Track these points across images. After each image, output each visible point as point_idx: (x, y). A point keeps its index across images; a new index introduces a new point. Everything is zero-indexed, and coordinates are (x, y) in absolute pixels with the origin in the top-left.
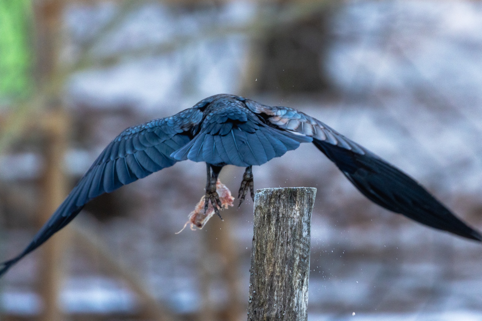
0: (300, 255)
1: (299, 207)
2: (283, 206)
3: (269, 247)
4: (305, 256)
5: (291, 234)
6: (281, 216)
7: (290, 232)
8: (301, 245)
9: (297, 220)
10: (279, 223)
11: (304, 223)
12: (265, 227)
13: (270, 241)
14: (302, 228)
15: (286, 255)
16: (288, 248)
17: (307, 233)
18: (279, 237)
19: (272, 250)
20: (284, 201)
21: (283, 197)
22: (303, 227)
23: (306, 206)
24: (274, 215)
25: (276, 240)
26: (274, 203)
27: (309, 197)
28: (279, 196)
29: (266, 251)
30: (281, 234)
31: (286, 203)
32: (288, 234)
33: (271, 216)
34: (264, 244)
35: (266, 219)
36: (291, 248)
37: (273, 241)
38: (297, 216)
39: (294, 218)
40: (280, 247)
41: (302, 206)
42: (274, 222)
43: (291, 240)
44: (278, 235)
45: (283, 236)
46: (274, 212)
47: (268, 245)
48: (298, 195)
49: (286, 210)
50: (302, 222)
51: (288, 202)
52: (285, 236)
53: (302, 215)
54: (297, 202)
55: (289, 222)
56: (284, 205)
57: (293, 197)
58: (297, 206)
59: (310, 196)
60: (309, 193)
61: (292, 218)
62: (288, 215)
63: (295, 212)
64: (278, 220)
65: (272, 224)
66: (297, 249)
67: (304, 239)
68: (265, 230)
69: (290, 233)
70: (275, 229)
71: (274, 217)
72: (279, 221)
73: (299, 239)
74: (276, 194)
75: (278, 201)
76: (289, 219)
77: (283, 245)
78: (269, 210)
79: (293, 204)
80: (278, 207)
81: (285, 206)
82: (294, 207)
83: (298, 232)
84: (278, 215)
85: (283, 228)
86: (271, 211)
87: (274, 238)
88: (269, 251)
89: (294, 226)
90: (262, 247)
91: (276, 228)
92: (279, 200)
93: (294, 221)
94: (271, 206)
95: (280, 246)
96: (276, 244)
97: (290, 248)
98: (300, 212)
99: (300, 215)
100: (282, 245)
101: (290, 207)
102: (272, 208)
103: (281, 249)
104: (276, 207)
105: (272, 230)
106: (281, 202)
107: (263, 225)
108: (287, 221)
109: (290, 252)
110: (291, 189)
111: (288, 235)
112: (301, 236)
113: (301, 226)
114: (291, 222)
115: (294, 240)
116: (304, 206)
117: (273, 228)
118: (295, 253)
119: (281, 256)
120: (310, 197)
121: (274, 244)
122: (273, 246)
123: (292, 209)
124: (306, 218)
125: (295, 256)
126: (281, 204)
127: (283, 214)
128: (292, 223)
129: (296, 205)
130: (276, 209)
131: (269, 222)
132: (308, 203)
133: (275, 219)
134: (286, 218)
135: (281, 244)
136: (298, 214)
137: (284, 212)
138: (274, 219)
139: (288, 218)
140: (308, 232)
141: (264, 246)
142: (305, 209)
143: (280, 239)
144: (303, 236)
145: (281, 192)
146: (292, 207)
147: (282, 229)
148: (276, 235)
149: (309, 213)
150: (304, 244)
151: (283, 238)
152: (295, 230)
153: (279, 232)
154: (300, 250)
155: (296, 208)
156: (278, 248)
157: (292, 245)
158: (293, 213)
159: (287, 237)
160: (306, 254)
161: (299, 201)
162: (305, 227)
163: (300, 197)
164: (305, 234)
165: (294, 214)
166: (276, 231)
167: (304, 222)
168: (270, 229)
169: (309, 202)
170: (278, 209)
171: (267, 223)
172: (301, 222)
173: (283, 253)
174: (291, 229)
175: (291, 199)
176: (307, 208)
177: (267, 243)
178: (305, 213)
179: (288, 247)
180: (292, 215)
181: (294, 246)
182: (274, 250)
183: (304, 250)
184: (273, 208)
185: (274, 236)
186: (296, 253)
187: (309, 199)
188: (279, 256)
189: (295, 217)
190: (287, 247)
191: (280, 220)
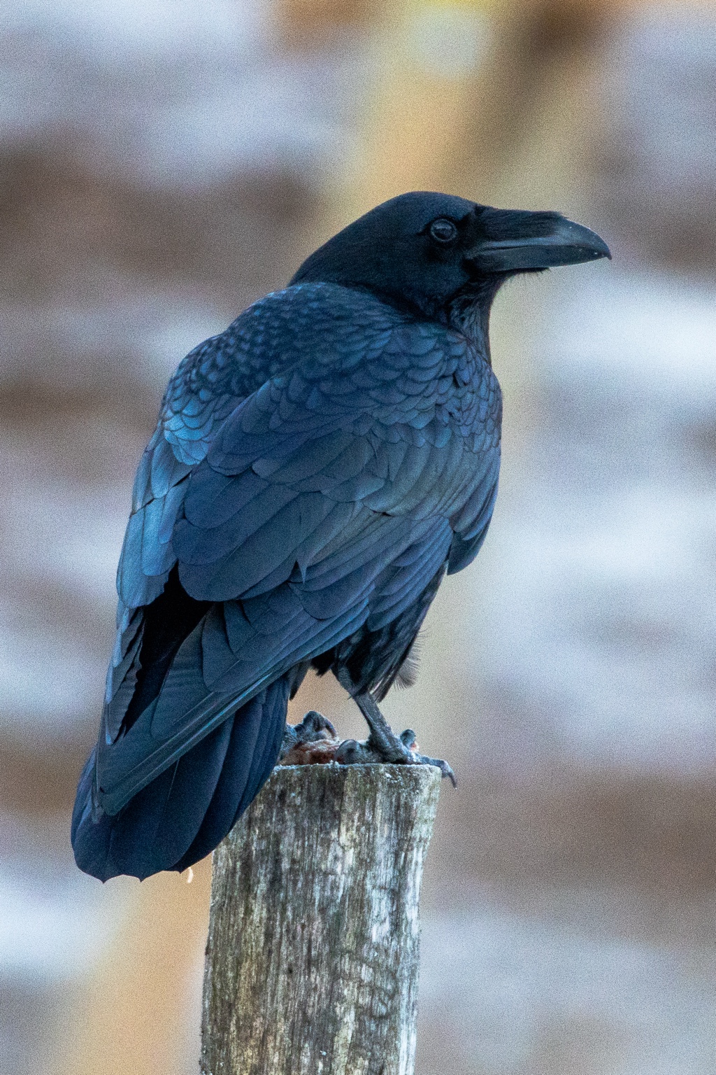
0: (357, 1006)
1: (355, 836)
2: (293, 833)
3: (245, 978)
4: (383, 1010)
5: (323, 929)
6: (285, 865)
7: (318, 924)
8: (366, 974)
9: (344, 881)
10: (279, 891)
11: (375, 894)
12: (236, 907)
13: (247, 954)
14: (366, 909)
15: (303, 1006)
16: (313, 980)
17: (387, 927)
18: (280, 943)
19: (253, 988)
20: (297, 812)
21: (296, 798)
22: (370, 908)
23: (382, 830)
24: (262, 862)
25: (270, 952)
26: (263, 820)
27: (398, 800)
28: (283, 795)
29: (236, 991)
30: (288, 931)
31: (305, 822)
32: (314, 931)
33: (254, 869)
34: (230, 966)
35: (237, 879)
36: (322, 980)
37: (258, 955)
38: (346, 866)
39: (333, 873)
40: (282, 978)
41: (368, 830)
42: (262, 888)
43: (325, 953)
44: (278, 936)
45: (294, 938)
46: (262, 850)
47: (242, 971)
48: (350, 794)
49: (303, 844)
50: (369, 887)
51: (312, 817)
52: (302, 939)
53: (366, 862)
54: (344, 816)
55: (317, 888)
56: (296, 829)
57: (331, 798)
58: (348, 830)
59: (399, 794)
60: (399, 786)
61: (326, 874)
62: (311, 863)
63: (340, 853)
64: (275, 882)
65: (256, 894)
66: (348, 985)
67: (377, 949)
68: (235, 915)
69: (320, 926)
70: (264, 914)
71: (263, 872)
72: (281, 887)
73: (353, 948)
74: (270, 788)
75: (278, 813)
76: (316, 880)
77: (294, 969)
78: (247, 846)
79: (331, 826)
80: (275, 835)
81: (300, 832)
82: (334, 835)
83: (350, 925)
84: (277, 862)
85: (294, 909)
86: (253, 848)
87: (262, 945)
88: (243, 993)
89: (333, 901)
90: (225, 977)
91: (268, 911)
92: (281, 811)
93: (334, 886)
94: (255, 832)
95: (284, 973)
96: (268, 966)
97: (319, 978)
98: (360, 853)
99: (361, 864)
100: (290, 971)
101: (317, 835)
102: (255, 838)
103: (288, 984)
104: (268, 836)
105: (255, 917)
106: (288, 817)
107: (231, 898)
108: (308, 884)
109: (320, 996)
110: (322, 770)
111: (311, 935)
112: (362, 937)
113: (360, 903)
114: (323, 889)
115: (332, 953)
116: (375, 831)
117: (259, 911)
118: (338, 1000)
119: (287, 1008)
120: (403, 801)
121: (260, 966)
122: (258, 974)
123: (327, 843)
124: (384, 873)
125: (338, 1010)
126: (289, 823)
127: (293, 861)
128: (328, 893)
129: (343, 829)
130: (269, 843)
131: (248, 888)
132: (390, 820)
133: (265, 876)
134: (306, 875)
135: (285, 966)
136: (350, 858)
137: (299, 853)
138: (262, 878)
139: (313, 875)
140: (392, 924)
141: (230, 974)
142: (380, 841)
143: (283, 948)
144: (370, 938)
145: (287, 781)
146: (328, 833)
147: (289, 914)
148: (269, 935)
149: (397, 855)
150: (375, 966)
151: (295, 948)
152: (339, 917)
153: (281, 926)
154: (358, 988)
155: (344, 839)
156: (277, 981)
157: (325, 972)
158: (330, 857)
159: (310, 942)
160: (386, 1005)
161: (353, 813)
162: (380, 905)
163: (357, 799)
164: (378, 931)
165: (336, 858)
166: (269, 919)
167: (374, 887)
168: (248, 911)
169: (397, 815)
170: (278, 842)
171: (242, 891)
172: (363, 889)
173: (295, 999)
174: (323, 910)
175: (322, 805)
176: (389, 838)
177: (238, 963)
178: (380, 854)
179: (313, 976)
180: (329, 864)
181: (335, 975)
182: (261, 987)
183: (374, 990)
184: (258, 839)
185: (262, 938)
186: (341, 999)
187: (398, 807)
188: (281, 1008)
189: (339, 870)
190: (309, 977)
191: (284, 882)
